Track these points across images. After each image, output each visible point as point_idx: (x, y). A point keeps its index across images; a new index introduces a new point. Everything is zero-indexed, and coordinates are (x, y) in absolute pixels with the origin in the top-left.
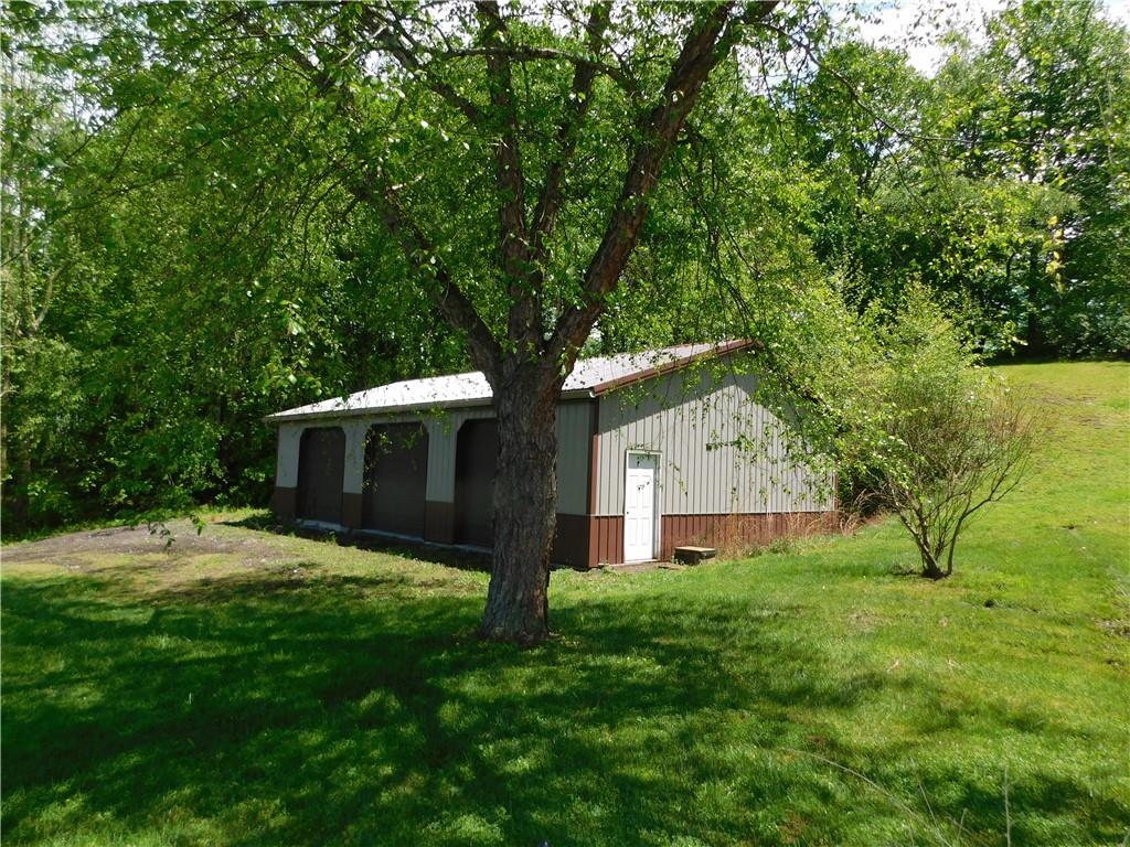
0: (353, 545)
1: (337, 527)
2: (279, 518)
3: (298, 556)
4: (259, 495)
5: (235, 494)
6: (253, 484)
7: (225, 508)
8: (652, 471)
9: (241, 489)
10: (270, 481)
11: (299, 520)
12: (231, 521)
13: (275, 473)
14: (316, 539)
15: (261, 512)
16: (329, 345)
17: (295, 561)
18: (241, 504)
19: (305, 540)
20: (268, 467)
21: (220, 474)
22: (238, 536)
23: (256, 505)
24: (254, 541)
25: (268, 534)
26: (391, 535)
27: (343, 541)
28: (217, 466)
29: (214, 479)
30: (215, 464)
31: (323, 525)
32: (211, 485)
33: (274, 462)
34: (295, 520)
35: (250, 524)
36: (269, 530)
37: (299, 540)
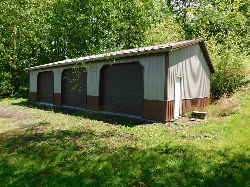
0: (60, 112)
1: (52, 105)
2: (31, 102)
3: (39, 118)
4: (25, 94)
5: (17, 94)
6: (22, 91)
7: (13, 99)
8: (180, 83)
9: (19, 93)
10: (28, 90)
11: (38, 103)
12: (14, 103)
13: (29, 88)
14: (45, 110)
15: (25, 100)
16: (45, 49)
17: (38, 121)
18: (19, 97)
19: (41, 110)
20: (27, 86)
21: (12, 88)
22: (16, 109)
23: (24, 97)
24: (22, 111)
25: (27, 108)
26: (73, 107)
27: (56, 110)
28: (11, 86)
29: (10, 90)
30: (10, 85)
31: (47, 104)
32: (9, 91)
33: (29, 85)
34: (37, 102)
35: (21, 104)
36: (27, 106)
37: (39, 110)
